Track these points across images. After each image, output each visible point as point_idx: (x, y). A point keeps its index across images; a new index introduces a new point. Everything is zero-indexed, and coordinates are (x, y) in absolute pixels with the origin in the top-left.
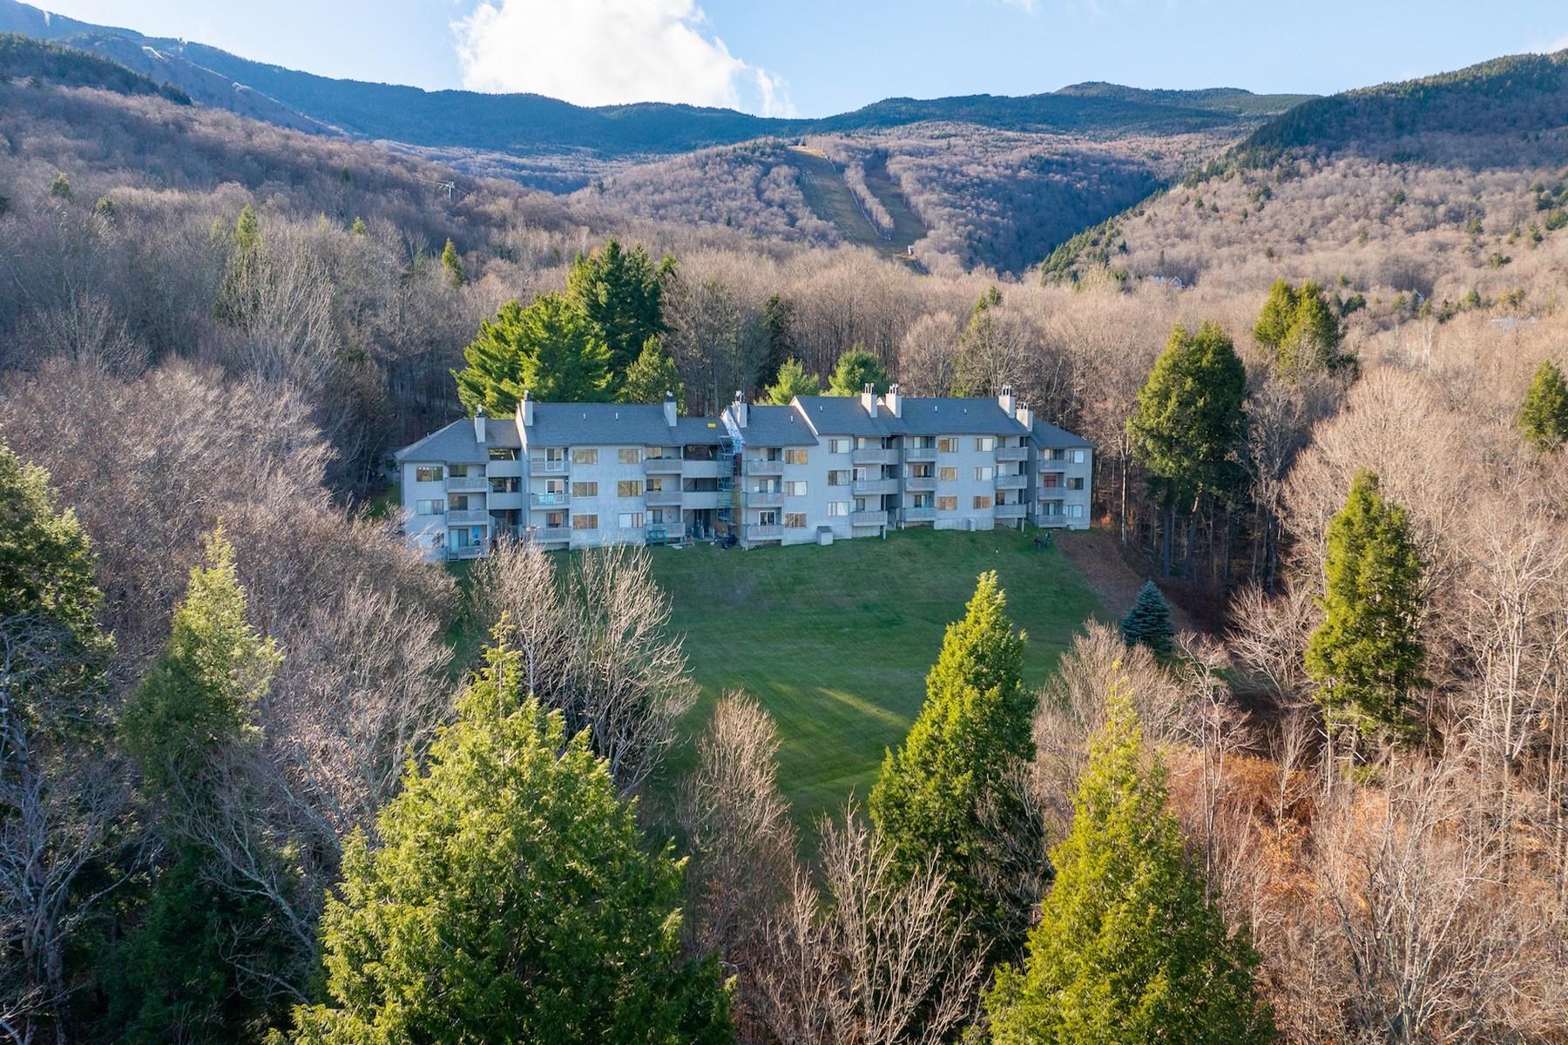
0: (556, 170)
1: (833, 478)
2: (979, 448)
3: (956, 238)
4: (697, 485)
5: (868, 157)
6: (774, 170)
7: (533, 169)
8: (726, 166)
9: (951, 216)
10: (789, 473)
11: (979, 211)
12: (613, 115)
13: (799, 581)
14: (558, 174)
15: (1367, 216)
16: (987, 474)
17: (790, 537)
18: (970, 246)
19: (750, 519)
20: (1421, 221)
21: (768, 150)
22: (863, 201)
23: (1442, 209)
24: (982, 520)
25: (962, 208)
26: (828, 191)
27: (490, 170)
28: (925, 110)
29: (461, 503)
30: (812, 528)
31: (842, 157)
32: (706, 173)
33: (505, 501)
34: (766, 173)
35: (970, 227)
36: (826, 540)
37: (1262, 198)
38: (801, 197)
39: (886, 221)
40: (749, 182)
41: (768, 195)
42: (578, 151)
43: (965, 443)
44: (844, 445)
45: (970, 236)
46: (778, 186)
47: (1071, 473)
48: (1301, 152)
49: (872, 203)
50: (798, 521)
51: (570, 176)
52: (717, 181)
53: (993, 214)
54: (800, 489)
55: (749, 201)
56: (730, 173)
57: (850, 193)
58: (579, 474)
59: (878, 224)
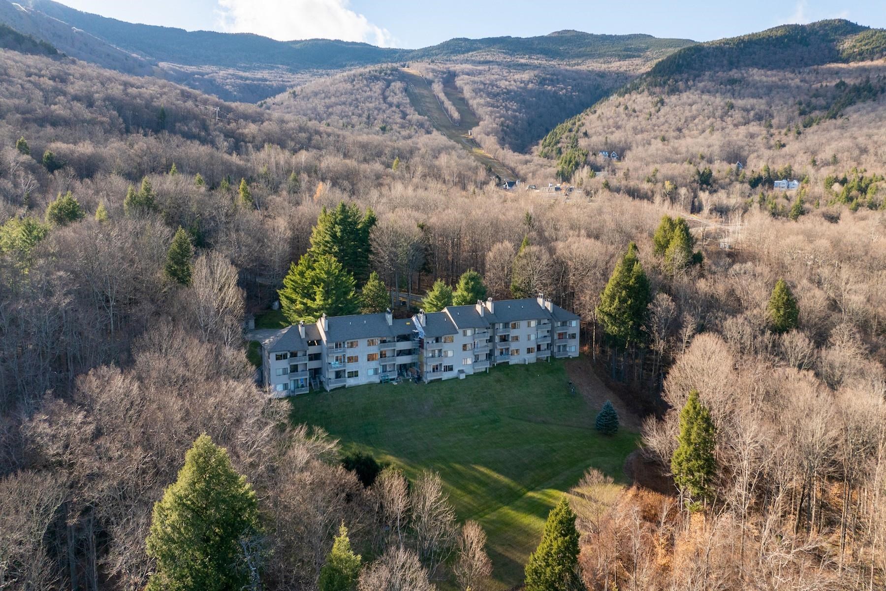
0: (266, 80)
1: (465, 346)
2: (529, 325)
3: (495, 126)
4: (401, 353)
5: (445, 76)
6: (393, 84)
7: (253, 80)
8: (365, 82)
9: (491, 112)
10: (445, 347)
11: (507, 109)
12: (298, 46)
13: (452, 400)
14: (268, 83)
15: (714, 117)
16: (533, 337)
17: (446, 376)
18: (503, 130)
19: (428, 368)
20: (741, 120)
21: (389, 72)
22: (443, 103)
23: (752, 113)
24: (531, 358)
25: (498, 107)
26: (423, 96)
27: (228, 81)
28: (475, 45)
29: (294, 369)
30: (456, 371)
31: (430, 76)
32: (354, 86)
33: (314, 364)
34: (388, 86)
35: (502, 119)
36: (462, 376)
37: (659, 105)
38: (408, 101)
39: (456, 115)
40: (379, 91)
41: (390, 99)
42: (278, 68)
43: (523, 324)
44: (469, 332)
45: (502, 124)
46: (395, 94)
47: (570, 331)
48: (680, 78)
49: (448, 104)
50: (450, 368)
51: (274, 84)
52: (360, 91)
53: (514, 111)
54: (450, 354)
55: (379, 104)
56: (368, 86)
57: (435, 97)
58: (350, 352)
59: (451, 117)
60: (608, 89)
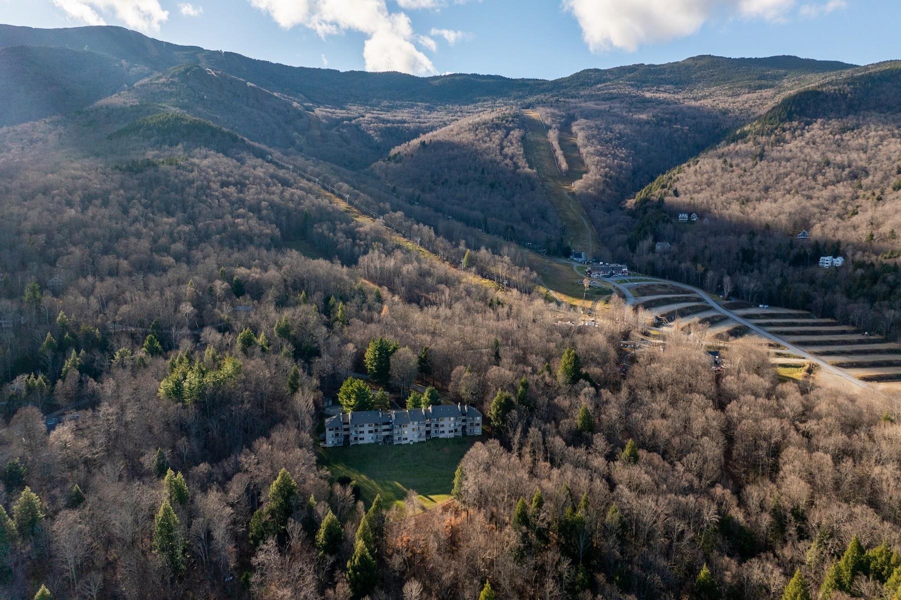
0: (405, 122)
1: (413, 430)
2: (450, 419)
3: (598, 177)
4: (385, 430)
5: (563, 120)
6: (512, 132)
7: (393, 122)
8: (487, 131)
9: (598, 162)
10: (404, 429)
11: (615, 156)
12: (436, 82)
13: (403, 454)
14: (406, 125)
15: (806, 175)
16: (452, 425)
17: (404, 442)
18: (605, 182)
19: (396, 438)
20: (833, 178)
21: (510, 119)
22: (555, 151)
23: (847, 170)
24: (452, 435)
25: (606, 155)
26: (538, 143)
27: (372, 125)
28: (605, 77)
29: (337, 435)
30: (409, 440)
31: (548, 122)
32: (476, 135)
33: (346, 433)
34: (506, 136)
35: (607, 169)
36: (411, 443)
37: (758, 158)
38: (522, 152)
39: (564, 166)
40: (497, 142)
41: (506, 150)
42: (418, 105)
43: (447, 419)
44: (416, 423)
45: (606, 176)
46: (512, 143)
47: (477, 422)
48: (788, 127)
49: (559, 153)
50: (406, 439)
51: (412, 126)
52: (481, 141)
53: (622, 159)
54: (406, 432)
55: (496, 155)
56: (488, 135)
57: (549, 145)
58: (361, 429)
59: (560, 167)
60: (727, 129)
